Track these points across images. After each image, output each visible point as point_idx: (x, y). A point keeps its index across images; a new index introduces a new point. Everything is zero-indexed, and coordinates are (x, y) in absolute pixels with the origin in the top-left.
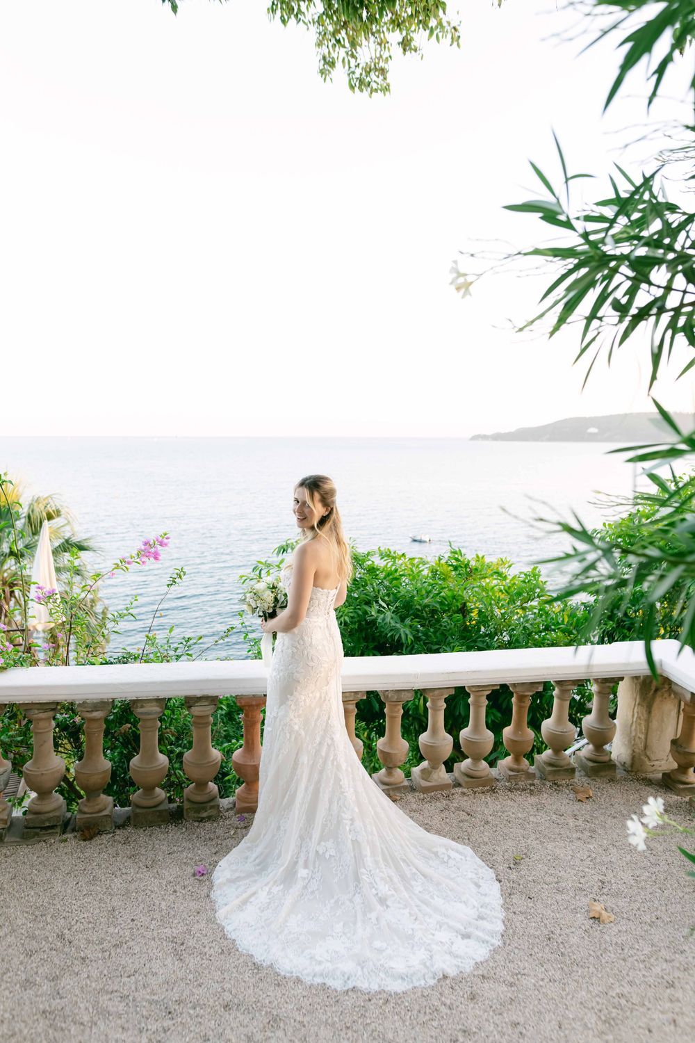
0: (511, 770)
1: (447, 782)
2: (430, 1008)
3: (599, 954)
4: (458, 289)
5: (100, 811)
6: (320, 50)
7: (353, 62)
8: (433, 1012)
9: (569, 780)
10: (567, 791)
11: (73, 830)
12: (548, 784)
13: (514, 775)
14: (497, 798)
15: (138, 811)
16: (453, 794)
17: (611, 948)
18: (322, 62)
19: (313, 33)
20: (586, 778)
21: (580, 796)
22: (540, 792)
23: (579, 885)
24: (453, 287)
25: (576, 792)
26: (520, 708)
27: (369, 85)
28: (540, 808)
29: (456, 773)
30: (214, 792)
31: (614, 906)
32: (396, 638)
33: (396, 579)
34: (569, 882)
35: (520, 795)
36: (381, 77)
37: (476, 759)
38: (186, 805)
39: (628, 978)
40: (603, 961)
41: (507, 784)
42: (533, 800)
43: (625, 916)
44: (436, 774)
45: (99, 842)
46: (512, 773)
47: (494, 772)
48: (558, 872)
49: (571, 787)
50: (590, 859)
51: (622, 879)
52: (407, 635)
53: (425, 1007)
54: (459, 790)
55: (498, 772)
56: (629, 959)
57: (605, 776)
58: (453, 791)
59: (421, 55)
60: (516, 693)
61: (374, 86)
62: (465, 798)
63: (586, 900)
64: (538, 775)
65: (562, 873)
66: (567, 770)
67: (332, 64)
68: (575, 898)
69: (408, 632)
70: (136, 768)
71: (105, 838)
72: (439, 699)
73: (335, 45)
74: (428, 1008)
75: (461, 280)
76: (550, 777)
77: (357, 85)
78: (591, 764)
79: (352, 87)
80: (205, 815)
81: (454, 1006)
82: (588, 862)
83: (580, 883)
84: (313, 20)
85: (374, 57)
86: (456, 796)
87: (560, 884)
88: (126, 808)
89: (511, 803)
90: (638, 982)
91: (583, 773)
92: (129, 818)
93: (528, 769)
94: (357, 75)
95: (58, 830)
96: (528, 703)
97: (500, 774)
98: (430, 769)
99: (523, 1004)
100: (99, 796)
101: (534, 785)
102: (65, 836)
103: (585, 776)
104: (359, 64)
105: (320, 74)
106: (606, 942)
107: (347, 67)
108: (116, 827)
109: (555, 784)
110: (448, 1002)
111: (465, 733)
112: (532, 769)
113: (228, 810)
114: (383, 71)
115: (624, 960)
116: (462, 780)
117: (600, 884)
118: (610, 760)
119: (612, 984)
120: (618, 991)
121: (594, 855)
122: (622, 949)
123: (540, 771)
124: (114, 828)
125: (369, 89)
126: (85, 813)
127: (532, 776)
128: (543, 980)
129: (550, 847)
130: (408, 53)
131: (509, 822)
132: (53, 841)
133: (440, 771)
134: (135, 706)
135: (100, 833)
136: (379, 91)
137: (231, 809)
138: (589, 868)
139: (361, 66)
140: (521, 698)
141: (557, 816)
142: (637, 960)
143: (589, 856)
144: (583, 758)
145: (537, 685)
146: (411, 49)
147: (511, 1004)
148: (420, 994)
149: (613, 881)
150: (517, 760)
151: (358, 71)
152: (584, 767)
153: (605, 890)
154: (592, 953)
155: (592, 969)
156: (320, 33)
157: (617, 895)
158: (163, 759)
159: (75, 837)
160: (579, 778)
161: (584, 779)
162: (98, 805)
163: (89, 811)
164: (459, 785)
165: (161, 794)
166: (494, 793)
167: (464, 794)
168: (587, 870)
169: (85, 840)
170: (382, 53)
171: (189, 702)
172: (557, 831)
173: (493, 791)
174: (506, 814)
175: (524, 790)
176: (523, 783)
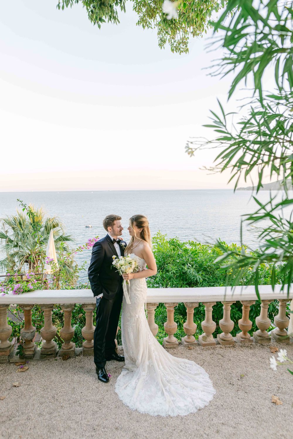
0: (242, 338)
1: (214, 342)
3: (274, 417)
4: (189, 154)
5: (70, 348)
6: (159, 36)
7: (173, 41)
9: (268, 343)
10: (267, 348)
11: (60, 356)
12: (259, 345)
13: (243, 340)
14: (235, 350)
15: (85, 349)
16: (216, 348)
17: (280, 416)
18: (160, 41)
19: (156, 30)
20: (276, 343)
21: (272, 351)
22: (255, 348)
23: (268, 388)
24: (187, 153)
25: (271, 348)
26: (245, 311)
27: (179, 50)
28: (254, 355)
29: (218, 339)
31: (283, 398)
32: (195, 279)
33: (197, 254)
34: (264, 387)
35: (246, 349)
36: (185, 46)
37: (226, 333)
39: (286, 428)
40: (276, 421)
41: (240, 344)
42: (251, 351)
43: (288, 402)
44: (209, 339)
45: (69, 361)
46: (242, 339)
47: (234, 339)
48: (259, 382)
49: (268, 346)
50: (274, 377)
51: (288, 387)
52: (200, 279)
54: (219, 346)
56: (288, 420)
57: (285, 342)
58: (216, 346)
59: (201, 36)
60: (244, 304)
61: (182, 50)
62: (221, 349)
63: (270, 395)
64: (254, 340)
65: (261, 383)
66: (267, 339)
67: (165, 42)
68: (266, 394)
69: (200, 277)
70: (84, 332)
71: (72, 359)
72: (210, 307)
73: (165, 34)
75: (190, 150)
76: (260, 342)
77: (175, 49)
78: (278, 337)
79: (173, 50)
81: (210, 435)
82: (273, 379)
83: (269, 387)
84: (157, 24)
85: (182, 37)
86: (217, 348)
87: (260, 387)
88: (80, 348)
89: (242, 352)
90: (290, 430)
91: (275, 341)
92: (81, 352)
93: (250, 338)
94: (175, 45)
95: (53, 356)
96: (249, 309)
97: (237, 340)
98: (206, 336)
100: (70, 342)
101: (252, 345)
102: (56, 358)
103: (275, 342)
104: (175, 41)
105: (159, 46)
106: (278, 413)
107: (170, 43)
108: (76, 355)
109: (262, 345)
110: (207, 433)
111: (221, 322)
112: (252, 338)
114: (186, 44)
115: (285, 421)
116: (220, 341)
117: (278, 388)
118: (287, 335)
119: (279, 430)
120: (281, 433)
121: (276, 376)
122: (285, 416)
123: (255, 339)
124: (75, 356)
125: (180, 51)
126: (64, 349)
127: (252, 341)
128: (248, 427)
129: (257, 371)
130: (195, 36)
131: (240, 360)
132: (51, 360)
133: (211, 337)
134: (84, 306)
135: (70, 358)
136: (184, 52)
138: (273, 381)
139: (176, 42)
140: (246, 307)
141: (261, 359)
142: (291, 421)
143: (274, 376)
144: (275, 334)
145: (253, 302)
149: (283, 387)
150: (245, 334)
151: (175, 44)
152: (275, 338)
153: (280, 391)
154: (271, 417)
155: (270, 423)
156: (159, 29)
157: (285, 393)
159: (60, 359)
160: (273, 343)
161: (275, 343)
162: (69, 346)
163: (66, 348)
164: (219, 344)
166: (234, 348)
167: (221, 347)
168: (272, 382)
169: (64, 360)
170: (185, 36)
172: (261, 365)
173: (234, 347)
174: (239, 357)
175: (247, 347)
176: (247, 344)
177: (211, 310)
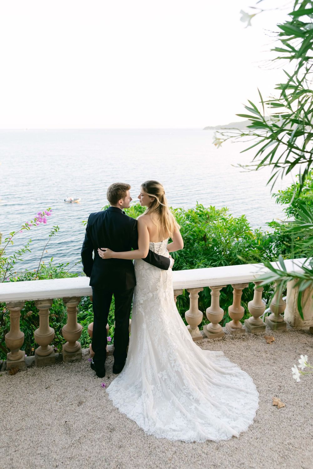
0: (233, 328)
1: (200, 336)
2: (197, 455)
3: (279, 423)
4: (216, 144)
5: (19, 359)
8: (199, 457)
9: (263, 332)
10: (262, 338)
11: (5, 370)
12: (252, 335)
13: (234, 331)
14: (226, 344)
15: (39, 358)
16: (203, 342)
17: (285, 420)
20: (271, 331)
21: (268, 341)
22: (248, 339)
23: (269, 388)
25: (266, 338)
26: (237, 296)
28: (248, 348)
29: (204, 331)
30: (78, 346)
31: (286, 399)
34: (264, 387)
35: (238, 341)
37: (215, 323)
38: (64, 354)
39: (293, 435)
40: (281, 427)
41: (230, 335)
42: (244, 344)
43: (291, 403)
44: (194, 332)
45: (19, 375)
46: (233, 330)
47: (224, 329)
48: (258, 382)
49: (263, 336)
50: (274, 374)
51: (290, 384)
53: (195, 454)
54: (206, 340)
55: (226, 329)
56: (294, 425)
57: (281, 329)
58: (203, 340)
60: (235, 288)
62: (210, 344)
63: (272, 396)
64: (246, 330)
65: (260, 382)
66: (261, 327)
68: (266, 395)
70: (37, 336)
71: (22, 373)
72: (195, 293)
74: (196, 455)
76: (253, 331)
78: (273, 323)
80: (74, 358)
81: (209, 453)
82: (273, 376)
83: (269, 387)
86: (205, 343)
87: (259, 388)
88: (32, 357)
89: (233, 346)
90: (298, 437)
91: (269, 328)
92: (34, 362)
93: (241, 327)
96: (241, 293)
97: (227, 330)
98: (191, 330)
99: (242, 451)
100: (18, 351)
101: (244, 335)
102: (1, 373)
103: (270, 330)
106: (282, 417)
108: (27, 367)
109: (256, 335)
110: (206, 451)
111: (209, 310)
112: (243, 327)
113: (86, 355)
115: (291, 426)
116: (208, 334)
117: (279, 387)
118: (283, 321)
119: (285, 438)
120: (288, 442)
121: (275, 372)
122: (290, 421)
123: (248, 328)
124: (26, 367)
126: (11, 360)
127: (243, 331)
128: (252, 438)
129: (253, 369)
131: (233, 356)
133: (196, 330)
134: (37, 303)
135: (19, 371)
137: (88, 354)
138: (273, 379)
140: (238, 291)
141: (257, 352)
142: (297, 426)
143: (273, 373)
144: (270, 320)
145: (246, 284)
147: (236, 451)
148: (191, 448)
149: (285, 386)
150: (236, 323)
152: (270, 325)
153: (281, 391)
154: (275, 423)
155: (275, 431)
157: (287, 392)
158: (52, 330)
159: (6, 373)
160: (267, 331)
161: (270, 332)
162: (17, 356)
163: (14, 359)
164: (206, 337)
165: (51, 348)
166: (224, 340)
167: (209, 342)
168: (272, 380)
169: (11, 375)
171: (66, 300)
172: (257, 360)
173: (224, 339)
174: (231, 352)
175: (239, 338)
176: (239, 335)
177: (197, 297)
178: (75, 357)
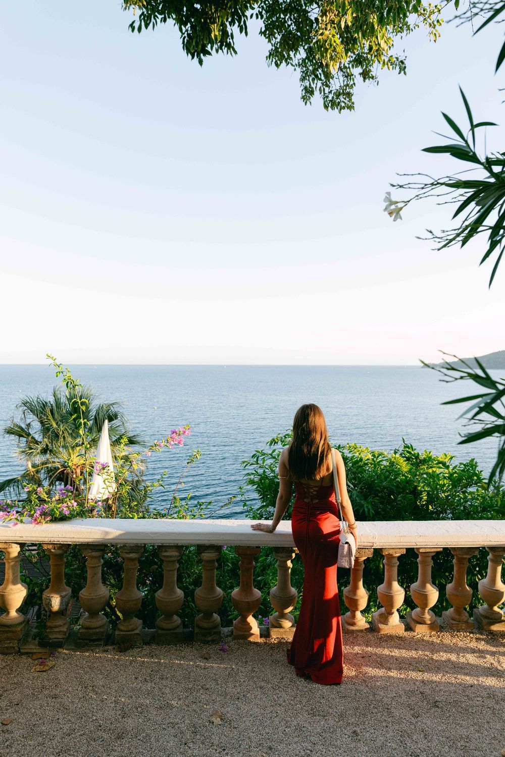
0: (453, 619)
1: (401, 626)
5: (133, 630)
6: (303, 84)
7: (327, 90)
11: (113, 644)
12: (485, 633)
13: (456, 624)
15: (160, 632)
16: (405, 636)
18: (304, 91)
19: (298, 73)
22: (478, 639)
26: (460, 568)
27: (339, 105)
29: (408, 619)
30: (217, 621)
32: (361, 511)
33: (360, 467)
35: (461, 640)
36: (347, 99)
37: (424, 609)
38: (197, 630)
41: (450, 631)
44: (391, 619)
45: (131, 654)
46: (454, 622)
47: (439, 620)
52: (369, 509)
55: (442, 621)
58: (405, 634)
59: (377, 82)
60: (456, 555)
61: (343, 105)
64: (476, 625)
67: (312, 93)
69: (370, 507)
70: (159, 598)
71: (136, 651)
72: (393, 558)
73: (315, 80)
75: (393, 207)
76: (486, 628)
77: (330, 105)
79: (326, 107)
80: (210, 639)
84: (299, 63)
85: (342, 85)
86: (407, 638)
88: (152, 630)
92: (153, 637)
93: (468, 619)
94: (330, 98)
95: (102, 642)
96: (466, 564)
97: (444, 622)
98: (385, 614)
100: (132, 618)
101: (472, 633)
102: (106, 648)
104: (331, 91)
105: (302, 100)
107: (322, 93)
109: (491, 633)
111: (414, 587)
112: (471, 620)
113: (227, 636)
114: (349, 95)
116: (413, 625)
123: (478, 621)
124: (142, 644)
125: (339, 107)
126: (122, 631)
127: (471, 625)
130: (367, 80)
132: (98, 651)
133: (394, 617)
134: (160, 550)
135: (132, 647)
136: (346, 108)
137: (230, 636)
139: (333, 92)
140: (461, 560)
145: (474, 550)
146: (369, 77)
150: (458, 611)
151: (331, 96)
156: (303, 72)
158: (180, 593)
159: (114, 648)
162: (131, 625)
163: (125, 630)
164: (410, 629)
165: (177, 620)
166: (439, 637)
167: (414, 636)
169: (121, 652)
170: (348, 83)
171: (201, 549)
175: (464, 636)
176: (463, 631)
177: (396, 563)
178: (211, 636)
